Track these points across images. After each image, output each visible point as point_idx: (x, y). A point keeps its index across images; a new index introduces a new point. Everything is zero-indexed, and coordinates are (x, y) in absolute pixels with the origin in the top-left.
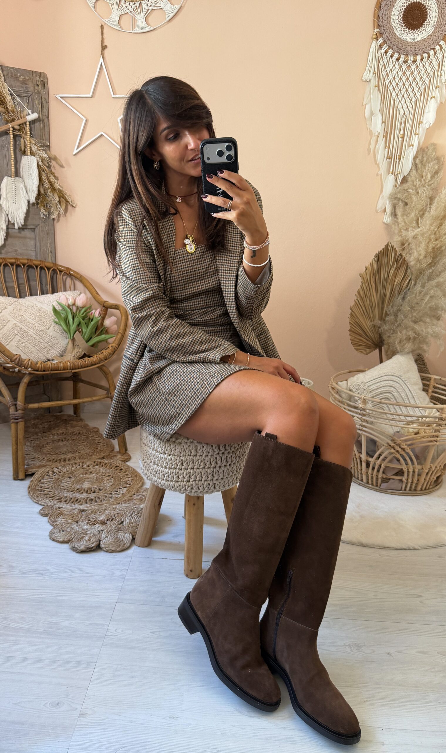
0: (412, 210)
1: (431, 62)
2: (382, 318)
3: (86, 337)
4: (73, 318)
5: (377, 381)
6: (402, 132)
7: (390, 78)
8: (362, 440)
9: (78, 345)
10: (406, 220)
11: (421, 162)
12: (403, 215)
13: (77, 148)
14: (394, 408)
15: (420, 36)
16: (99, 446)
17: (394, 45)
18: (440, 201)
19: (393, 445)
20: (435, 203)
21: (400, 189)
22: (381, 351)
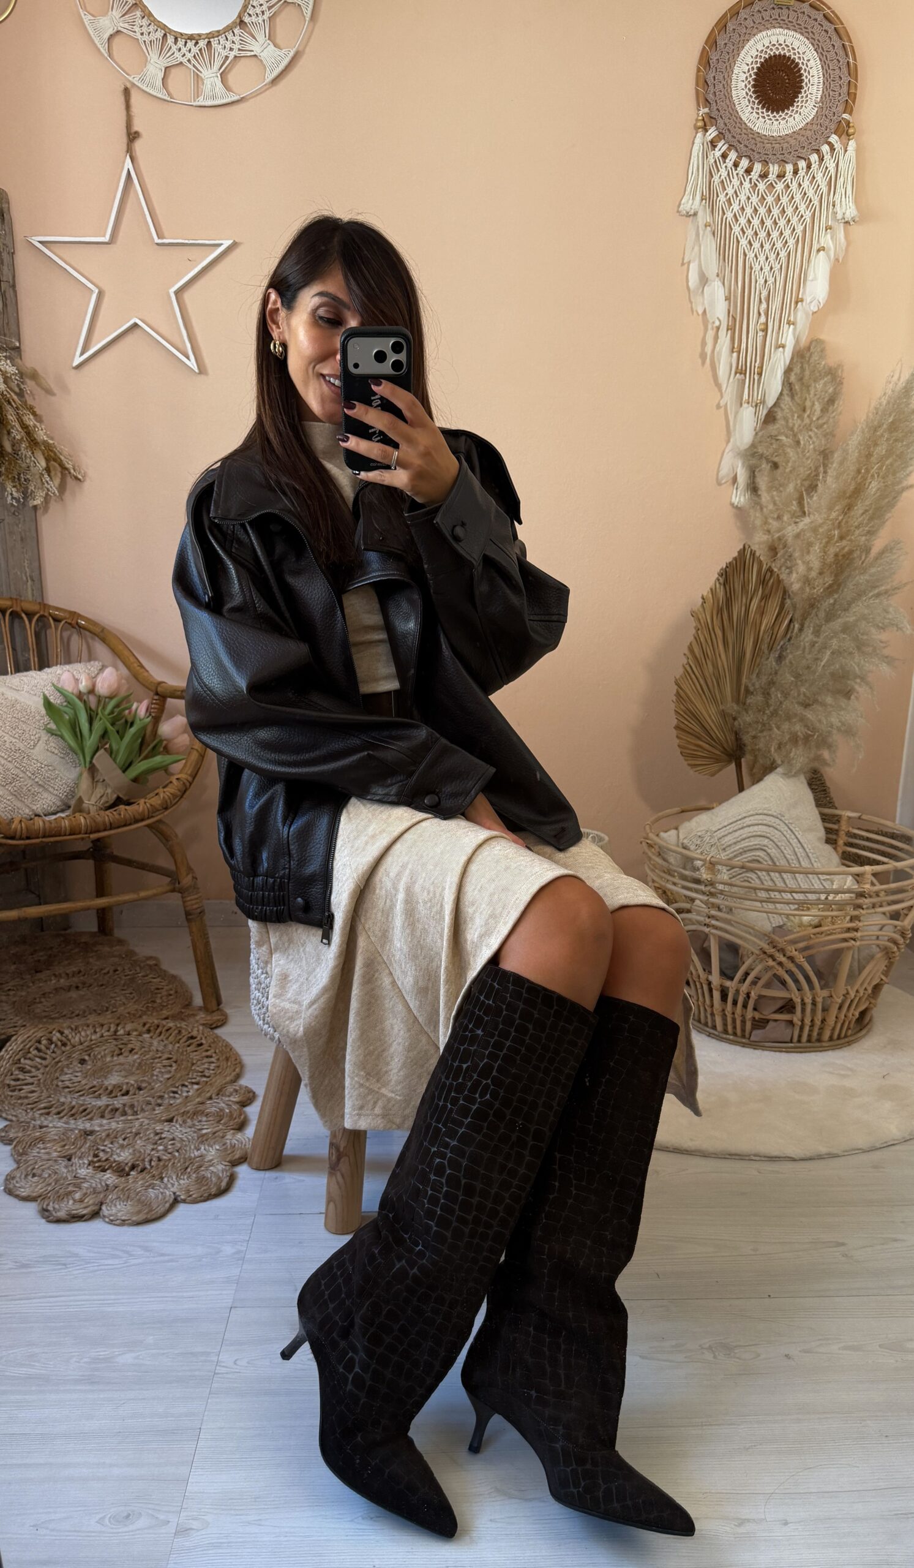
0: (789, 478)
1: (814, 177)
2: (737, 700)
3: (119, 760)
4: (91, 721)
5: (735, 826)
6: (762, 319)
7: (734, 210)
8: (709, 946)
9: (104, 780)
10: (777, 498)
11: (801, 379)
12: (770, 489)
13: (82, 354)
14: (772, 880)
15: (788, 124)
16: (159, 995)
17: (739, 141)
18: (845, 459)
19: (771, 951)
20: (832, 464)
21: (762, 436)
22: (739, 767)
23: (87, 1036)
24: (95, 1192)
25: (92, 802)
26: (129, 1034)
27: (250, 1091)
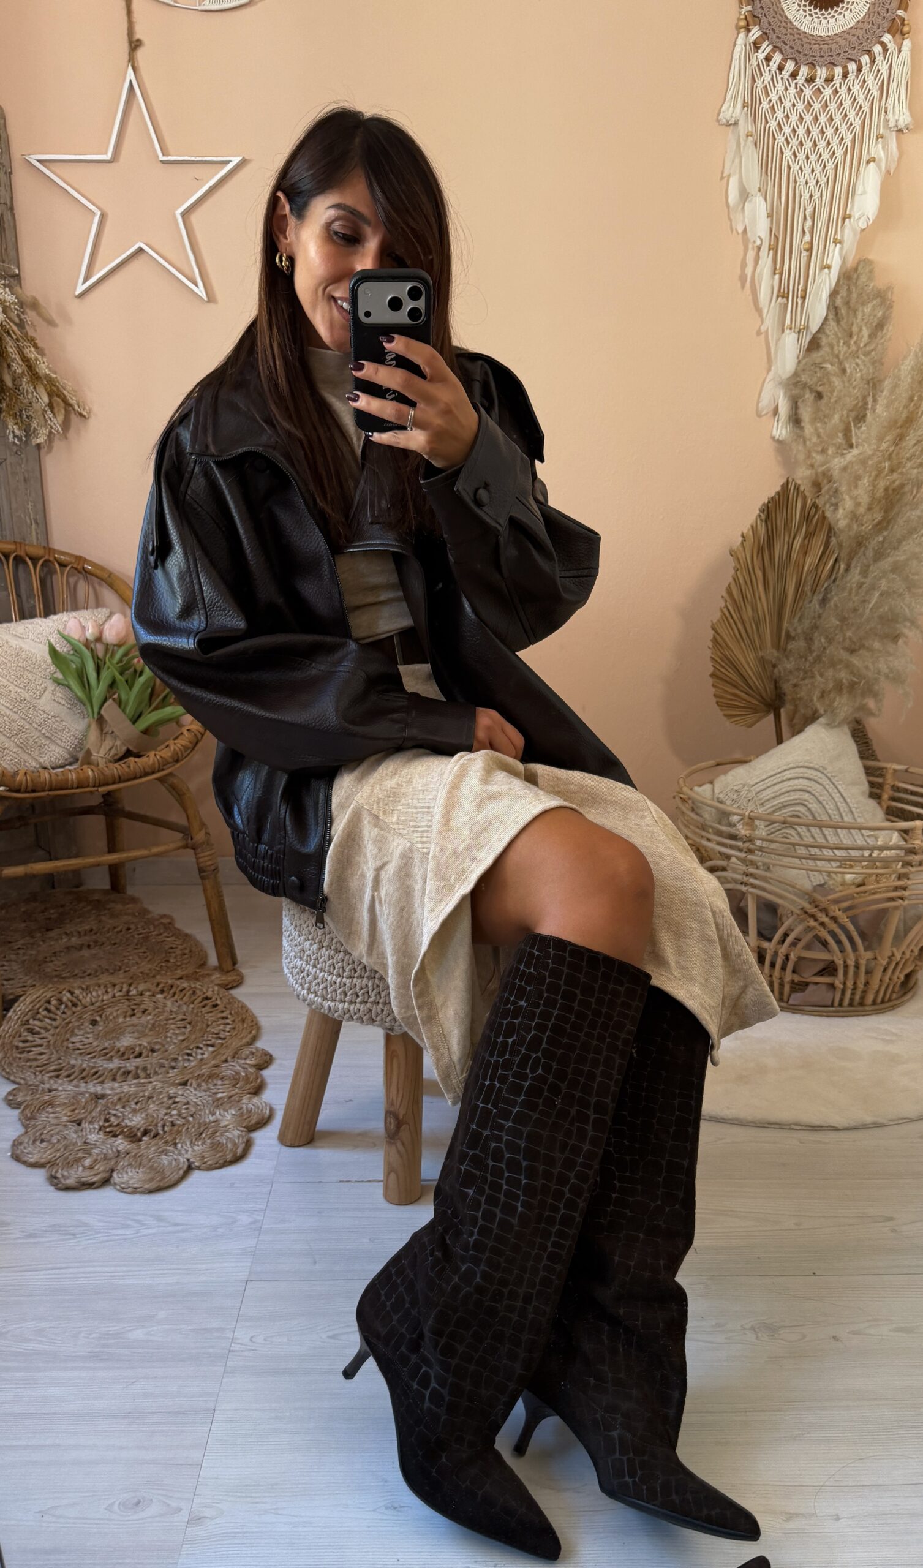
0: (834, 409)
1: (864, 81)
2: (777, 646)
3: (128, 710)
4: (98, 671)
5: (775, 780)
6: (807, 238)
7: (779, 118)
8: (747, 906)
9: (113, 732)
10: (821, 430)
11: (848, 303)
12: (814, 420)
13: (85, 281)
14: (813, 836)
15: (838, 23)
16: (174, 955)
17: (784, 43)
18: (895, 387)
19: (813, 911)
20: (882, 392)
21: (806, 364)
22: (778, 718)
23: (99, 996)
24: (106, 1158)
25: (101, 753)
26: (141, 995)
27: (267, 1054)
